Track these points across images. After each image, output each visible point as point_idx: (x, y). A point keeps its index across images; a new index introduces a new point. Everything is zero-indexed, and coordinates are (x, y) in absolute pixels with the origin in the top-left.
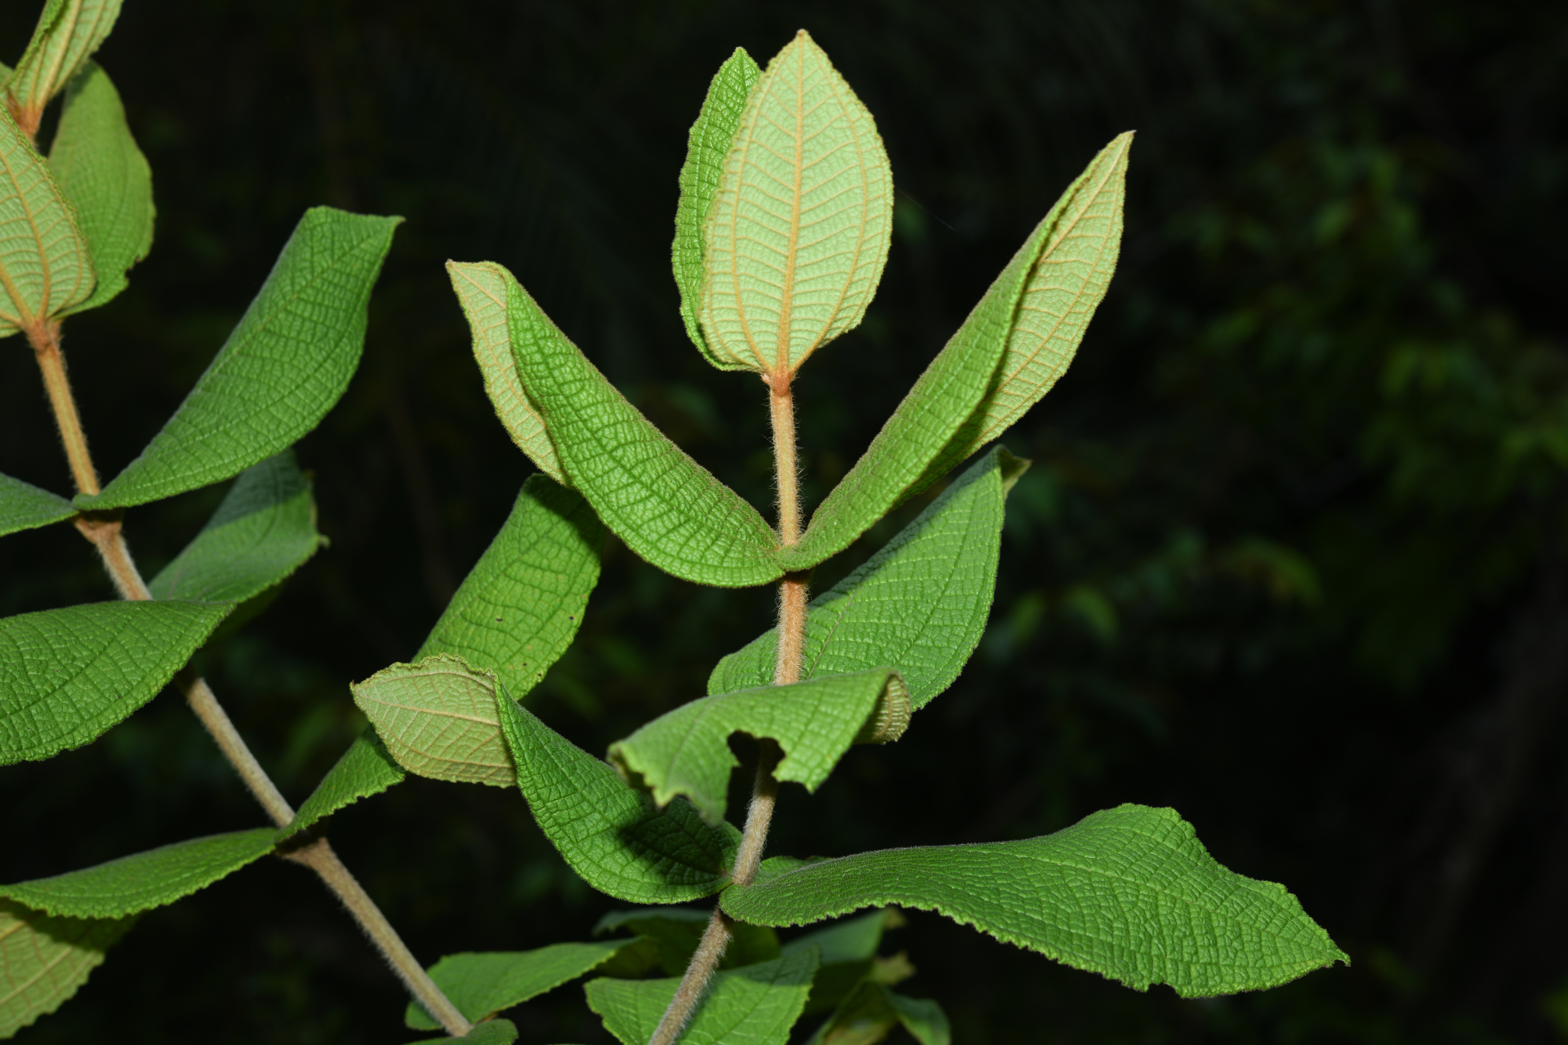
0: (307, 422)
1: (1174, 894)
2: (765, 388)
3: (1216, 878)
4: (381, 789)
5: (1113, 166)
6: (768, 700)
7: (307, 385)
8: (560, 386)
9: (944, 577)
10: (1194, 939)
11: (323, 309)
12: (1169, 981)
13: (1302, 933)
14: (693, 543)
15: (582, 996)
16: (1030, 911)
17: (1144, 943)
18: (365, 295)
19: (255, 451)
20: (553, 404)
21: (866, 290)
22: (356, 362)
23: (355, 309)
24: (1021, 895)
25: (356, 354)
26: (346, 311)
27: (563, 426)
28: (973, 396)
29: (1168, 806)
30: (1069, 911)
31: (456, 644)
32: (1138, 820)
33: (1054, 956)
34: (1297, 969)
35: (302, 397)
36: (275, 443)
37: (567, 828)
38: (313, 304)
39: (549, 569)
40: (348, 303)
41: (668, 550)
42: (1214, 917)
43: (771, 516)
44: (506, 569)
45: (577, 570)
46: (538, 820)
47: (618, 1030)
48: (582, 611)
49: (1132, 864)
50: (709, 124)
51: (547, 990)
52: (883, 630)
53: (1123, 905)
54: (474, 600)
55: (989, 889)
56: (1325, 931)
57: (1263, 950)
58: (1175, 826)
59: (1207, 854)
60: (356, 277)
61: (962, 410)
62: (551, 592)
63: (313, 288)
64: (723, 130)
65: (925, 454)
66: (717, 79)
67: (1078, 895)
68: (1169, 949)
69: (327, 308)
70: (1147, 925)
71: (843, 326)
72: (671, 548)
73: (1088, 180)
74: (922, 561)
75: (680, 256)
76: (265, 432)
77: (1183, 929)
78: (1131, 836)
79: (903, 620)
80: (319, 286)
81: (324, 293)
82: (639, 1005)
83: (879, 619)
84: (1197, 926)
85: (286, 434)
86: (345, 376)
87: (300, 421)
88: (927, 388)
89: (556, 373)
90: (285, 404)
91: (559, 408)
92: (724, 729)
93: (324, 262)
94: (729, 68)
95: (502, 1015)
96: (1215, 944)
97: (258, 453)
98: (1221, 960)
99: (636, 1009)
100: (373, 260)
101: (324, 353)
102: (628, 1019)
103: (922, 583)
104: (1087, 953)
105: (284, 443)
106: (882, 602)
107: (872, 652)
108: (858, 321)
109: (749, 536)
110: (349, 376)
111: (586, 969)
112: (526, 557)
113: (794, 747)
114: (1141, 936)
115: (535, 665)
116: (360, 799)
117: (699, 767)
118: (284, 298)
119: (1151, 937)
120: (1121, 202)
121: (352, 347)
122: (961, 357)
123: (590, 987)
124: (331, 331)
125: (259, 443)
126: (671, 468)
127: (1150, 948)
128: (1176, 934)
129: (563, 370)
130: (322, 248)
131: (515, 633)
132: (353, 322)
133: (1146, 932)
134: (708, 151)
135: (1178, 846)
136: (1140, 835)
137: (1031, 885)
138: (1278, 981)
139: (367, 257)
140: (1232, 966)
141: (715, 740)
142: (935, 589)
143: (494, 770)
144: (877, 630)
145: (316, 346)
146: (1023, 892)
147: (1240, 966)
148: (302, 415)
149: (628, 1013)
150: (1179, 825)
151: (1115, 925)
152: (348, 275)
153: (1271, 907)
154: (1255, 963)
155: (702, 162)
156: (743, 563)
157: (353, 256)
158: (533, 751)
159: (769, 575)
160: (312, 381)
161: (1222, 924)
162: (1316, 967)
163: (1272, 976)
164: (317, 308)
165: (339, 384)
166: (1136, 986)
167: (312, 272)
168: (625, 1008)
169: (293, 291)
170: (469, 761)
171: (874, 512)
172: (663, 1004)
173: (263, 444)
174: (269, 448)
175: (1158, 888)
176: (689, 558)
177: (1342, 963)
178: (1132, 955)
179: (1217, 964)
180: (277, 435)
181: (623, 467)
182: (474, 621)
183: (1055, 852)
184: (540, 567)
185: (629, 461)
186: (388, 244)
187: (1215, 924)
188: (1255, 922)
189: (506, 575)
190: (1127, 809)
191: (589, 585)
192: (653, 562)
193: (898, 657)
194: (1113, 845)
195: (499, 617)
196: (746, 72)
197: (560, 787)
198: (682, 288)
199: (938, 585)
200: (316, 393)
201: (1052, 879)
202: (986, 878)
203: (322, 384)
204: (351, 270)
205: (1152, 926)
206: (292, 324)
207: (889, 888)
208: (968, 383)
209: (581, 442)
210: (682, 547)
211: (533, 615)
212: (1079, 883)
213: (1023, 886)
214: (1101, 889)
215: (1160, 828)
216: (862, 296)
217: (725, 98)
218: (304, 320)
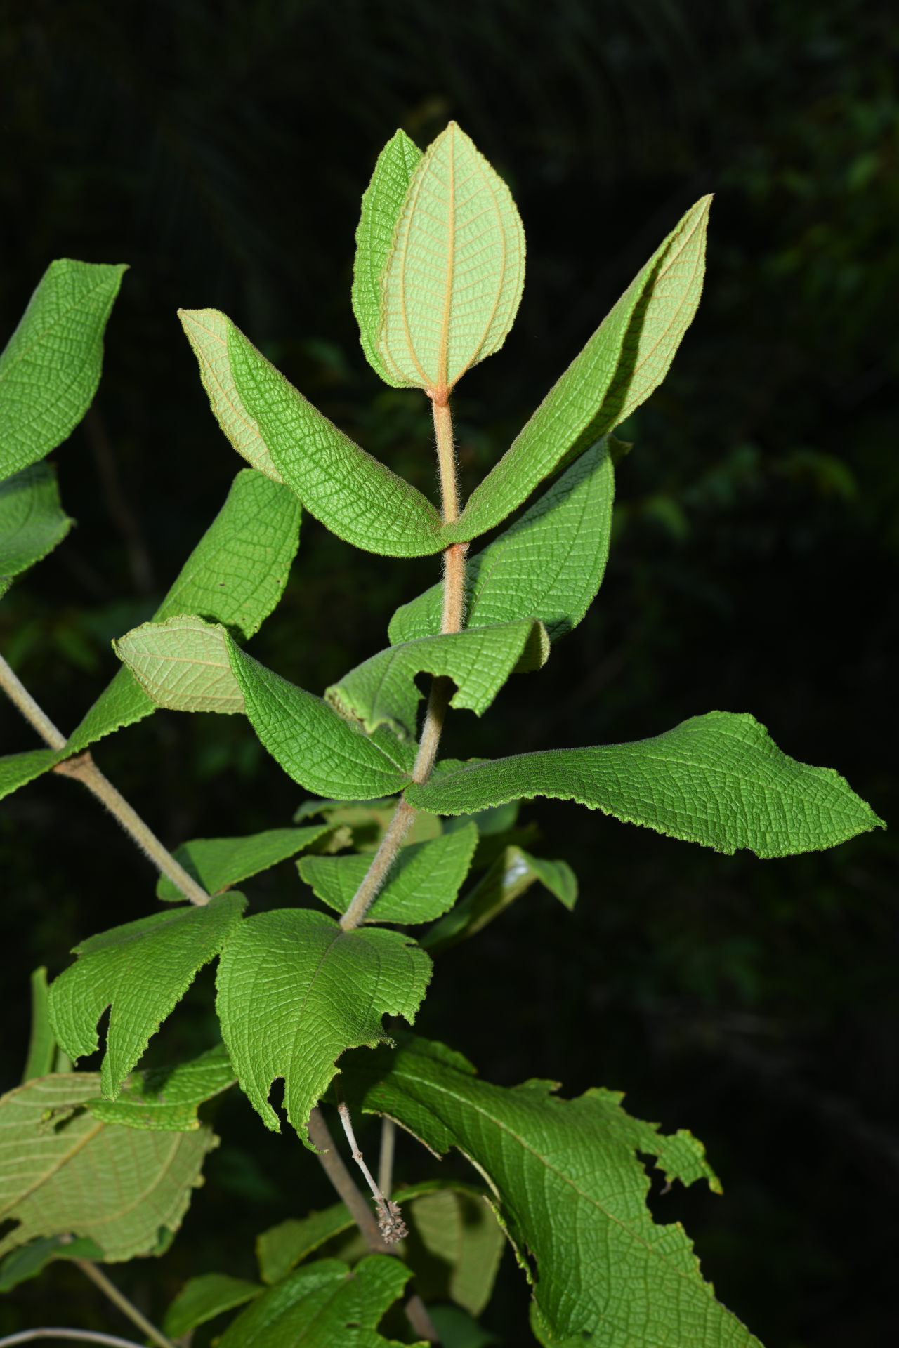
0: (61, 433)
1: (753, 780)
2: (428, 401)
3: (785, 766)
4: (137, 720)
5: (697, 221)
6: (443, 646)
7: (60, 404)
8: (270, 406)
9: (568, 541)
10: (768, 814)
11: (69, 342)
12: (750, 846)
13: (850, 806)
14: (377, 525)
15: (295, 871)
16: (644, 797)
17: (731, 818)
18: (101, 330)
19: (22, 459)
20: (265, 419)
21: (506, 323)
22: (97, 383)
23: (93, 341)
24: (636, 785)
25: (96, 376)
26: (86, 343)
27: (274, 436)
28: (593, 407)
29: (746, 712)
30: (673, 796)
31: (189, 604)
32: (724, 724)
33: (662, 831)
34: (847, 833)
35: (56, 413)
36: (37, 451)
37: (284, 745)
38: (61, 338)
39: (259, 543)
40: (88, 336)
41: (358, 530)
42: (783, 796)
43: (436, 500)
44: (225, 545)
45: (281, 543)
46: (261, 740)
47: (325, 896)
48: (286, 576)
49: (720, 758)
50: (378, 192)
51: (267, 867)
52: (522, 584)
53: (714, 790)
54: (201, 570)
55: (612, 781)
56: (867, 804)
57: (821, 820)
58: (752, 727)
59: (777, 748)
60: (94, 315)
61: (584, 417)
62: (262, 562)
63: (60, 325)
64: (389, 197)
65: (557, 452)
66: (383, 156)
67: (679, 784)
68: (749, 822)
69: (72, 340)
70: (732, 805)
71: (489, 350)
72: (360, 529)
73: (678, 235)
74: (552, 528)
75: (358, 297)
76: (29, 442)
77: (760, 807)
78: (718, 736)
79: (538, 575)
80: (64, 324)
81: (69, 329)
82: (340, 876)
83: (519, 575)
84: (770, 804)
85: (45, 443)
86: (88, 395)
87: (56, 432)
88: (557, 400)
89: (267, 396)
90: (43, 419)
91: (270, 422)
92: (411, 670)
93: (67, 304)
94: (392, 147)
95: (234, 888)
96: (785, 816)
97: (25, 460)
98: (789, 829)
99: (337, 879)
100: (106, 301)
101: (71, 377)
102: (332, 887)
103: (552, 545)
104: (688, 827)
105: (44, 450)
106: (521, 562)
107: (515, 601)
108: (500, 346)
109: (420, 516)
110: (92, 395)
111: (297, 850)
112: (240, 536)
113: (464, 680)
114: (728, 813)
115: (252, 619)
116: (121, 728)
117: (396, 701)
118: (37, 334)
119: (736, 813)
120: (704, 250)
121: (93, 372)
122: (583, 377)
123: (299, 863)
124: (76, 359)
125: (24, 451)
126: (358, 466)
127: (736, 822)
128: (754, 810)
129: (272, 393)
130: (65, 293)
131: (235, 595)
132: (93, 351)
133: (732, 810)
134: (377, 214)
135: (755, 743)
136: (725, 736)
137: (643, 777)
138: (832, 843)
139: (101, 299)
140: (797, 834)
141: (405, 680)
142: (562, 550)
143: (223, 701)
144: (519, 584)
145: (65, 372)
146: (638, 782)
147: (803, 833)
148: (56, 427)
149: (332, 882)
150: (755, 726)
151: (708, 805)
152: (87, 314)
153: (826, 787)
154: (815, 830)
155: (373, 222)
156: (416, 539)
157: (90, 298)
158: (256, 687)
159: (437, 546)
160: (63, 400)
161: (789, 801)
162: (861, 832)
163: (828, 840)
164: (64, 341)
165: (85, 400)
166: (725, 851)
167: (58, 313)
168: (329, 879)
169: (44, 328)
170: (204, 695)
171: (518, 498)
172: (358, 874)
173: (28, 452)
174: (33, 456)
175: (740, 776)
176: (375, 536)
177: (880, 827)
178: (722, 827)
179: (786, 833)
180: (38, 444)
181: (321, 467)
182: (202, 586)
183: (661, 750)
184: (251, 543)
185: (326, 461)
186: (118, 288)
187: (784, 802)
188: (814, 799)
189: (225, 550)
190: (714, 715)
191: (291, 554)
192: (347, 540)
193: (536, 605)
194: (704, 744)
195: (221, 583)
196: (405, 149)
197: (277, 714)
198: (361, 324)
199: (564, 547)
200: (67, 409)
201: (659, 772)
202: (609, 773)
203: (71, 402)
204: (89, 310)
205: (736, 805)
206: (44, 354)
207: (536, 784)
208: (589, 396)
209: (288, 449)
210: (368, 527)
211: (248, 580)
212: (680, 775)
213: (637, 778)
214: (697, 778)
215: (740, 729)
216: (503, 326)
217: (389, 170)
218: (54, 351)
